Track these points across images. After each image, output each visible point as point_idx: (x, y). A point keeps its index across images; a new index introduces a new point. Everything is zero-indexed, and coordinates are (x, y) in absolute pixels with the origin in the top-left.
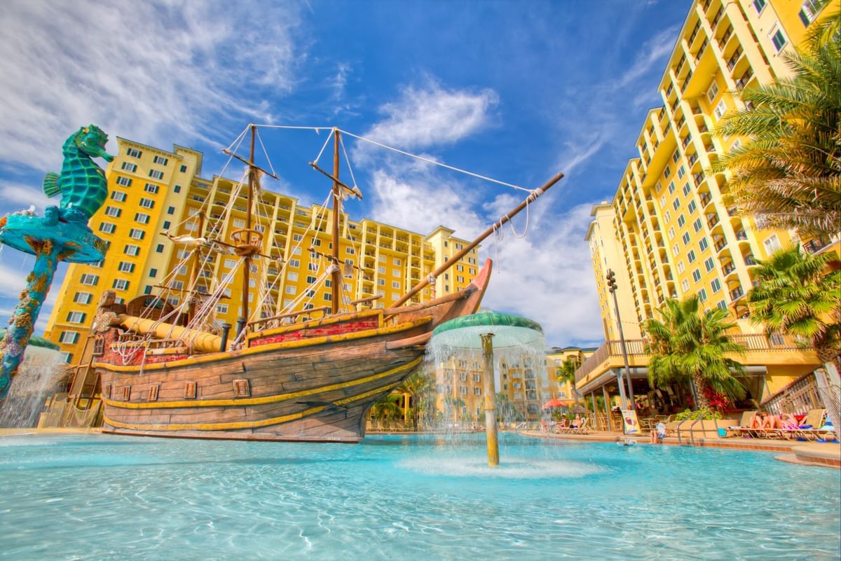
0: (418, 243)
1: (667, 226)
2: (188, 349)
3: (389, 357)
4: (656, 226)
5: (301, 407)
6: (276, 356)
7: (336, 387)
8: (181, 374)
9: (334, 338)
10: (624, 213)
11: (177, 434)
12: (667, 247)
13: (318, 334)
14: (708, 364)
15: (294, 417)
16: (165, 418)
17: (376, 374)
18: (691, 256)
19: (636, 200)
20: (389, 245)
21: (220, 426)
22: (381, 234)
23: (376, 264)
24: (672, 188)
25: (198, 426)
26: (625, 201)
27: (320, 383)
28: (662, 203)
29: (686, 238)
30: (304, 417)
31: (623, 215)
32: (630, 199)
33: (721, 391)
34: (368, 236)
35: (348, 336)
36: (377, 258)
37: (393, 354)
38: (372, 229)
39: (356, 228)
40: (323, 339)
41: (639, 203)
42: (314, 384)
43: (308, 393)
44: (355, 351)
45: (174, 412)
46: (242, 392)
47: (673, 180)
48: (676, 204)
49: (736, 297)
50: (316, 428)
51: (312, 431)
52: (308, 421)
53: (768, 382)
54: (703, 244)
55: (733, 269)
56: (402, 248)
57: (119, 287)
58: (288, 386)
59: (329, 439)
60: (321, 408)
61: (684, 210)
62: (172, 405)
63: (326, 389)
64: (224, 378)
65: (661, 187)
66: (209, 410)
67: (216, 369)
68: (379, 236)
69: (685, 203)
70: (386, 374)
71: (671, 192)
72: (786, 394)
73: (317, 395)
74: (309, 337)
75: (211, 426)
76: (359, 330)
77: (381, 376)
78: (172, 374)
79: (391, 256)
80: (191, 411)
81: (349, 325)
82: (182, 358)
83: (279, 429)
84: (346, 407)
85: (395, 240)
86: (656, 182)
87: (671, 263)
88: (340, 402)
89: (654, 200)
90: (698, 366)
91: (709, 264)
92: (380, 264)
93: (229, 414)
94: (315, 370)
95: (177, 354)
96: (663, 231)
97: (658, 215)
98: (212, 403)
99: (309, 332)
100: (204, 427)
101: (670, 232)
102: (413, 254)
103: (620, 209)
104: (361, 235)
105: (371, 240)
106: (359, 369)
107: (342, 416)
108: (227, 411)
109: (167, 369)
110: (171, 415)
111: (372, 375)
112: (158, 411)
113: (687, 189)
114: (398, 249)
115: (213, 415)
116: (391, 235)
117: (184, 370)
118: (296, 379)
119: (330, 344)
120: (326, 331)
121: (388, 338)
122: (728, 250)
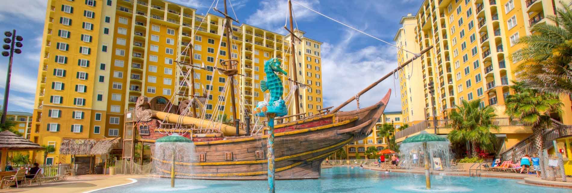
0: (281, 41)
1: (451, 36)
2: (222, 135)
3: (338, 138)
4: (445, 35)
5: (290, 163)
6: (282, 139)
7: (310, 152)
8: (220, 148)
9: (312, 129)
10: (424, 24)
11: (224, 178)
12: (450, 50)
13: (303, 127)
14: (481, 136)
15: (287, 167)
16: (214, 170)
17: (331, 145)
18: (465, 58)
19: (433, 16)
20: (261, 43)
21: (249, 174)
22: (255, 35)
23: (253, 56)
24: (459, 10)
25: (236, 174)
26: (426, 16)
27: (301, 151)
28: (451, 20)
29: (464, 46)
30: (292, 168)
31: (423, 26)
32: (429, 15)
33: (484, 148)
34: (246, 36)
35: (319, 128)
36: (254, 52)
37: (340, 137)
38: (249, 31)
39: (238, 30)
40: (306, 130)
41: (435, 19)
42: (298, 152)
43: (295, 156)
44: (322, 136)
45: (219, 167)
46: (260, 157)
47: (460, 5)
48: (461, 22)
49: (490, 87)
50: (298, 172)
51: (296, 174)
52: (293, 169)
53: (506, 142)
54: (475, 51)
55: (491, 70)
56: (270, 45)
57: (81, 78)
58: (285, 153)
59: (306, 178)
60: (299, 163)
61: (465, 27)
62: (218, 164)
63: (304, 154)
64: (249, 150)
65: (451, 8)
66: (241, 166)
67: (244, 146)
68: (254, 36)
69: (466, 22)
70: (335, 146)
71: (458, 13)
72: (514, 149)
73: (299, 157)
74: (299, 129)
75: (244, 174)
76: (323, 125)
77: (333, 146)
78: (213, 148)
79: (262, 50)
80: (231, 167)
81: (318, 122)
82: (219, 139)
83: (280, 174)
84: (312, 162)
85: (265, 39)
86: (449, 4)
87: (451, 61)
88: (309, 160)
89: (446, 17)
90: (476, 137)
91: (476, 65)
92: (256, 56)
93: (253, 168)
94: (301, 145)
95: (216, 137)
96: (448, 39)
97: (447, 28)
98: (244, 162)
99: (298, 126)
100: (240, 174)
101: (453, 40)
102: (277, 49)
103: (421, 21)
104: (242, 36)
105: (249, 39)
106: (323, 144)
107: (310, 166)
108: (252, 166)
109: (210, 145)
110: (217, 169)
111: (329, 146)
112: (208, 167)
113: (469, 13)
114: (267, 46)
115: (244, 168)
116: (262, 36)
117: (222, 146)
118: (290, 149)
119: (310, 132)
120: (307, 126)
121: (337, 128)
122: (490, 58)
